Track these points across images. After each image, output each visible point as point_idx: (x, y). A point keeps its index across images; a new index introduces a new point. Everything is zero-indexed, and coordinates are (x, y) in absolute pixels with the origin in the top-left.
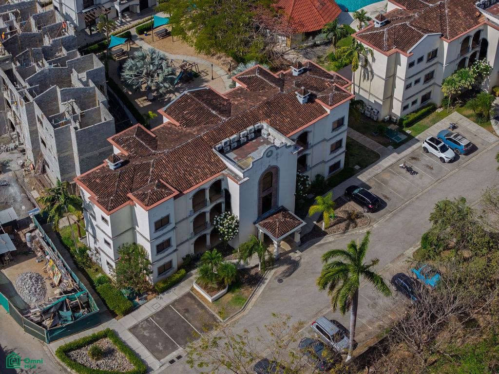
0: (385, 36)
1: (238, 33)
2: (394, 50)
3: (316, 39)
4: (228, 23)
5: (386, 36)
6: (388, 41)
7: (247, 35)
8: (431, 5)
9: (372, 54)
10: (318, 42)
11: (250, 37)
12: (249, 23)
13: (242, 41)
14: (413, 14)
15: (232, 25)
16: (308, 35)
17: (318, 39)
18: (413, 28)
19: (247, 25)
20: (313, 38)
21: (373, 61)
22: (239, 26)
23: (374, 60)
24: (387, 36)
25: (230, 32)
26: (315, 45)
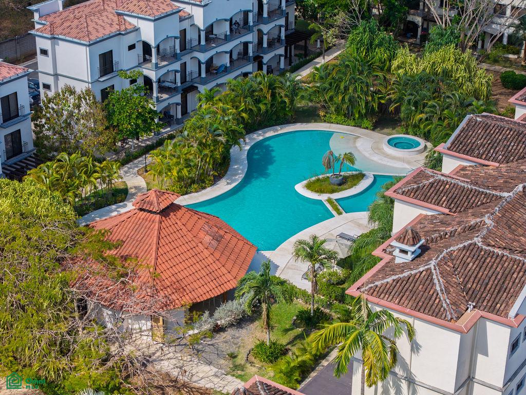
0: (436, 281)
1: (41, 325)
2: (471, 314)
3: (217, 315)
4: (12, 305)
5: (439, 283)
6: (448, 293)
7: (63, 328)
8: (506, 194)
9: (411, 333)
10: (223, 322)
11: (69, 333)
12: (63, 300)
13: (52, 343)
14: (478, 220)
15: (23, 308)
16: (198, 308)
17: (223, 315)
18: (496, 250)
19: (59, 304)
20: (211, 315)
21: (412, 350)
22: (39, 309)
23: (415, 347)
24: (441, 280)
25: (19, 326)
26: (218, 329)
